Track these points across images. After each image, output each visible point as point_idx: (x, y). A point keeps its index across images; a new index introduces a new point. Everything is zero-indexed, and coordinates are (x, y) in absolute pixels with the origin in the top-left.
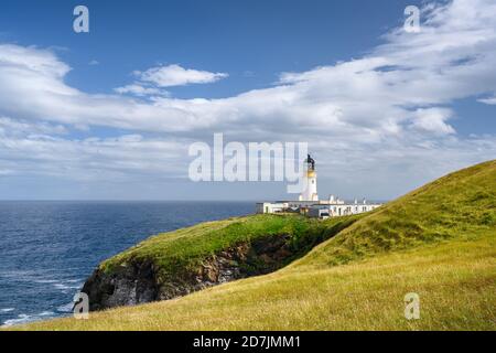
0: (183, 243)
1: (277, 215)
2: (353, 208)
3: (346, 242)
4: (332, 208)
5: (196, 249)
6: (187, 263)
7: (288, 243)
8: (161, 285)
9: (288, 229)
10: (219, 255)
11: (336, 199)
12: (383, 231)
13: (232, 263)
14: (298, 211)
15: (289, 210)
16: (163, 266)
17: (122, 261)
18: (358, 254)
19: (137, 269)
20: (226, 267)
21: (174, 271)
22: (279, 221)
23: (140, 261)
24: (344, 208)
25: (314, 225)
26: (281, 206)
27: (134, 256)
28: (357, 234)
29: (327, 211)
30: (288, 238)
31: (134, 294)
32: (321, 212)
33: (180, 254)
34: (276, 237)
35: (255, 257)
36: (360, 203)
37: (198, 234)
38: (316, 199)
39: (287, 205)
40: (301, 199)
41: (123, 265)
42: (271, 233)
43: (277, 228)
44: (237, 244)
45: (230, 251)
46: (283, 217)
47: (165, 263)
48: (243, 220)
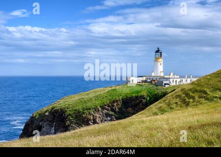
0: (82, 101)
1: (139, 84)
2: (184, 80)
3: (167, 101)
4: (171, 80)
5: (89, 105)
6: (84, 113)
7: (144, 101)
8: (69, 126)
9: (144, 93)
10: (103, 108)
11: (174, 75)
12: (187, 95)
13: (111, 113)
14: (151, 82)
15: (145, 81)
16: (70, 115)
17: (46, 111)
18: (171, 108)
19: (55, 116)
20: (107, 115)
21: (76, 117)
22: (139, 88)
23: (56, 111)
24: (179, 80)
25: (159, 90)
26: (141, 79)
27: (53, 109)
28: (174, 96)
29: (168, 82)
30: (144, 98)
31: (53, 131)
32: (164, 82)
33: (80, 108)
34: (137, 97)
35: (124, 110)
36: (189, 77)
37: (91, 96)
38: (162, 74)
39: (144, 79)
40: (153, 74)
41: (47, 114)
42: (134, 95)
43: (138, 92)
44: (114, 102)
45: (109, 106)
46: (142, 85)
47: (71, 113)
48: (117, 87)
